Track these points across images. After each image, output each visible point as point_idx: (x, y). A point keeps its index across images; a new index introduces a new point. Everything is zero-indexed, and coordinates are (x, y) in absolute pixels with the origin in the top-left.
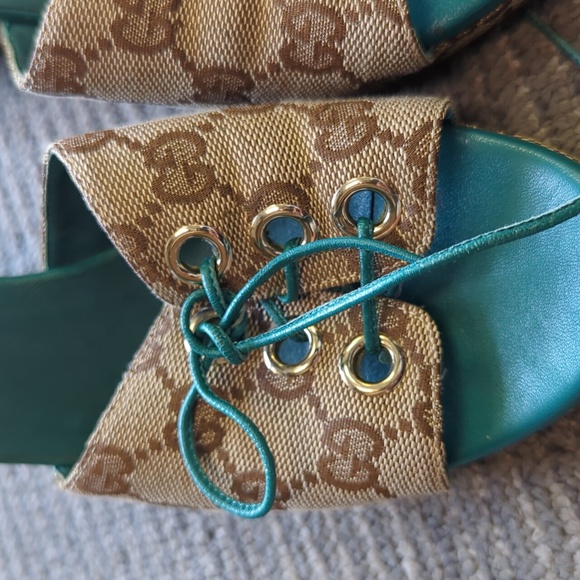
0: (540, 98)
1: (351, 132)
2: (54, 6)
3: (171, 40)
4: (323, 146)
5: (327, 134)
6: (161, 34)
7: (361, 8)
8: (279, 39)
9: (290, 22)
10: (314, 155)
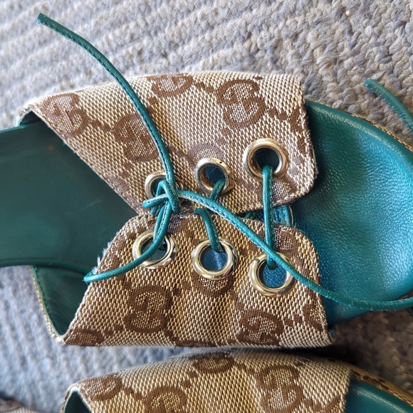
0: (402, 347)
1: (286, 398)
2: (84, 305)
3: (165, 326)
4: (267, 405)
5: (269, 396)
6: (158, 323)
7: (295, 318)
8: (238, 329)
9: (246, 320)
10: (260, 409)
